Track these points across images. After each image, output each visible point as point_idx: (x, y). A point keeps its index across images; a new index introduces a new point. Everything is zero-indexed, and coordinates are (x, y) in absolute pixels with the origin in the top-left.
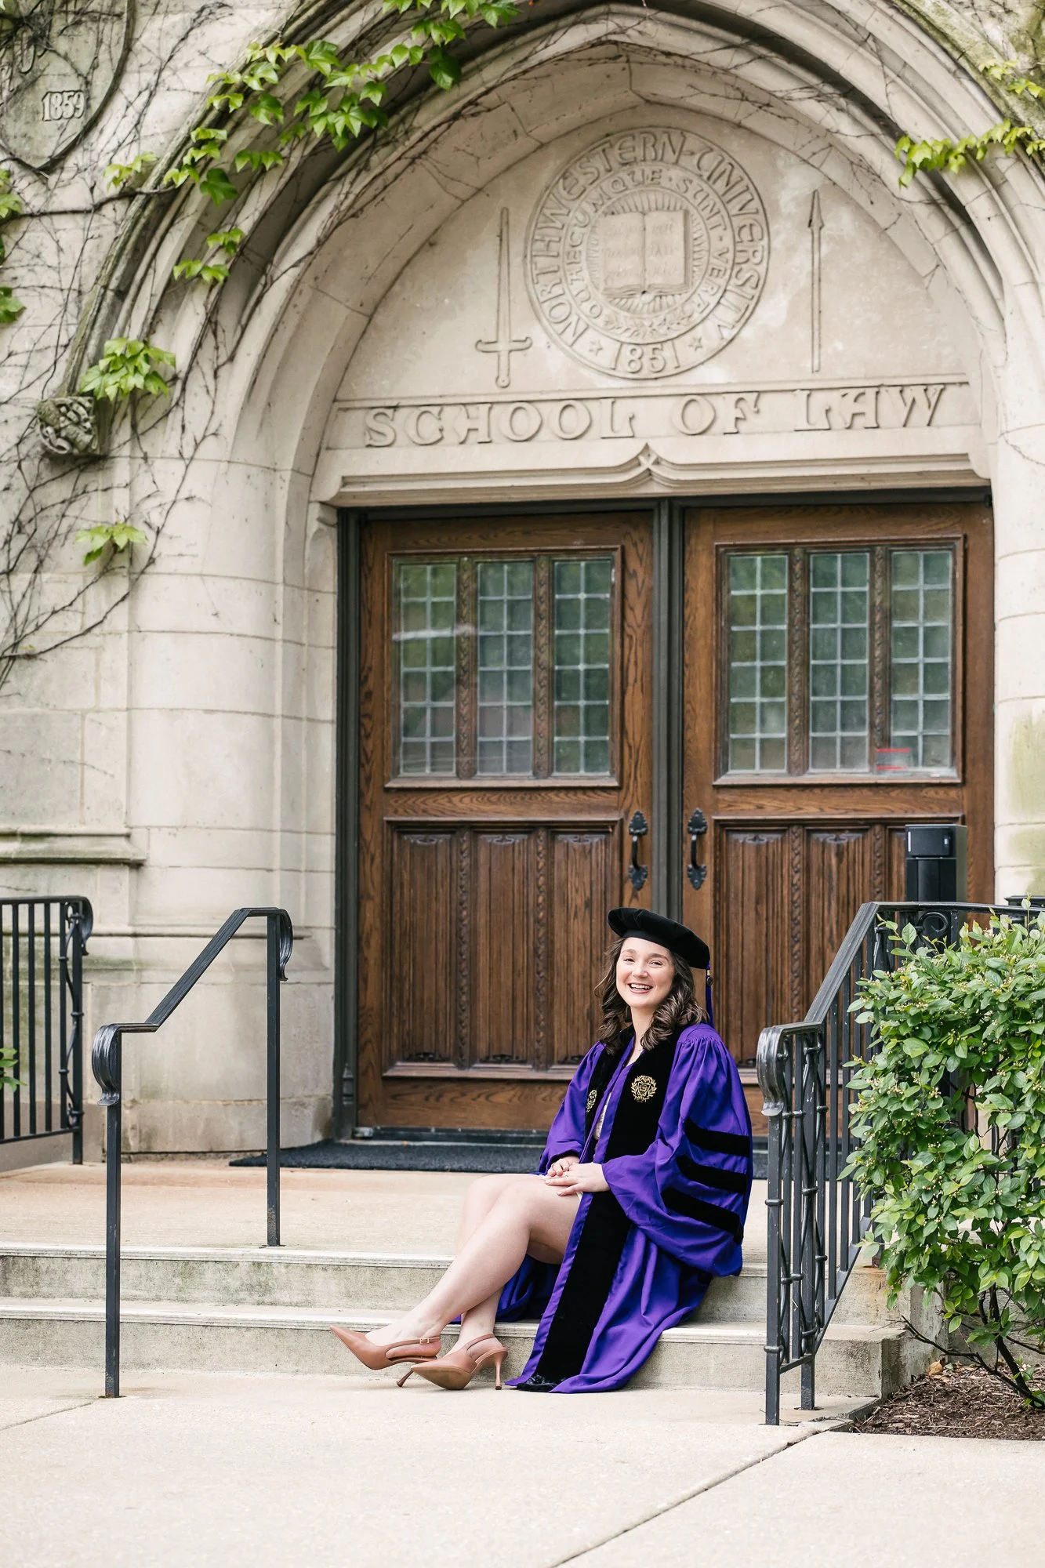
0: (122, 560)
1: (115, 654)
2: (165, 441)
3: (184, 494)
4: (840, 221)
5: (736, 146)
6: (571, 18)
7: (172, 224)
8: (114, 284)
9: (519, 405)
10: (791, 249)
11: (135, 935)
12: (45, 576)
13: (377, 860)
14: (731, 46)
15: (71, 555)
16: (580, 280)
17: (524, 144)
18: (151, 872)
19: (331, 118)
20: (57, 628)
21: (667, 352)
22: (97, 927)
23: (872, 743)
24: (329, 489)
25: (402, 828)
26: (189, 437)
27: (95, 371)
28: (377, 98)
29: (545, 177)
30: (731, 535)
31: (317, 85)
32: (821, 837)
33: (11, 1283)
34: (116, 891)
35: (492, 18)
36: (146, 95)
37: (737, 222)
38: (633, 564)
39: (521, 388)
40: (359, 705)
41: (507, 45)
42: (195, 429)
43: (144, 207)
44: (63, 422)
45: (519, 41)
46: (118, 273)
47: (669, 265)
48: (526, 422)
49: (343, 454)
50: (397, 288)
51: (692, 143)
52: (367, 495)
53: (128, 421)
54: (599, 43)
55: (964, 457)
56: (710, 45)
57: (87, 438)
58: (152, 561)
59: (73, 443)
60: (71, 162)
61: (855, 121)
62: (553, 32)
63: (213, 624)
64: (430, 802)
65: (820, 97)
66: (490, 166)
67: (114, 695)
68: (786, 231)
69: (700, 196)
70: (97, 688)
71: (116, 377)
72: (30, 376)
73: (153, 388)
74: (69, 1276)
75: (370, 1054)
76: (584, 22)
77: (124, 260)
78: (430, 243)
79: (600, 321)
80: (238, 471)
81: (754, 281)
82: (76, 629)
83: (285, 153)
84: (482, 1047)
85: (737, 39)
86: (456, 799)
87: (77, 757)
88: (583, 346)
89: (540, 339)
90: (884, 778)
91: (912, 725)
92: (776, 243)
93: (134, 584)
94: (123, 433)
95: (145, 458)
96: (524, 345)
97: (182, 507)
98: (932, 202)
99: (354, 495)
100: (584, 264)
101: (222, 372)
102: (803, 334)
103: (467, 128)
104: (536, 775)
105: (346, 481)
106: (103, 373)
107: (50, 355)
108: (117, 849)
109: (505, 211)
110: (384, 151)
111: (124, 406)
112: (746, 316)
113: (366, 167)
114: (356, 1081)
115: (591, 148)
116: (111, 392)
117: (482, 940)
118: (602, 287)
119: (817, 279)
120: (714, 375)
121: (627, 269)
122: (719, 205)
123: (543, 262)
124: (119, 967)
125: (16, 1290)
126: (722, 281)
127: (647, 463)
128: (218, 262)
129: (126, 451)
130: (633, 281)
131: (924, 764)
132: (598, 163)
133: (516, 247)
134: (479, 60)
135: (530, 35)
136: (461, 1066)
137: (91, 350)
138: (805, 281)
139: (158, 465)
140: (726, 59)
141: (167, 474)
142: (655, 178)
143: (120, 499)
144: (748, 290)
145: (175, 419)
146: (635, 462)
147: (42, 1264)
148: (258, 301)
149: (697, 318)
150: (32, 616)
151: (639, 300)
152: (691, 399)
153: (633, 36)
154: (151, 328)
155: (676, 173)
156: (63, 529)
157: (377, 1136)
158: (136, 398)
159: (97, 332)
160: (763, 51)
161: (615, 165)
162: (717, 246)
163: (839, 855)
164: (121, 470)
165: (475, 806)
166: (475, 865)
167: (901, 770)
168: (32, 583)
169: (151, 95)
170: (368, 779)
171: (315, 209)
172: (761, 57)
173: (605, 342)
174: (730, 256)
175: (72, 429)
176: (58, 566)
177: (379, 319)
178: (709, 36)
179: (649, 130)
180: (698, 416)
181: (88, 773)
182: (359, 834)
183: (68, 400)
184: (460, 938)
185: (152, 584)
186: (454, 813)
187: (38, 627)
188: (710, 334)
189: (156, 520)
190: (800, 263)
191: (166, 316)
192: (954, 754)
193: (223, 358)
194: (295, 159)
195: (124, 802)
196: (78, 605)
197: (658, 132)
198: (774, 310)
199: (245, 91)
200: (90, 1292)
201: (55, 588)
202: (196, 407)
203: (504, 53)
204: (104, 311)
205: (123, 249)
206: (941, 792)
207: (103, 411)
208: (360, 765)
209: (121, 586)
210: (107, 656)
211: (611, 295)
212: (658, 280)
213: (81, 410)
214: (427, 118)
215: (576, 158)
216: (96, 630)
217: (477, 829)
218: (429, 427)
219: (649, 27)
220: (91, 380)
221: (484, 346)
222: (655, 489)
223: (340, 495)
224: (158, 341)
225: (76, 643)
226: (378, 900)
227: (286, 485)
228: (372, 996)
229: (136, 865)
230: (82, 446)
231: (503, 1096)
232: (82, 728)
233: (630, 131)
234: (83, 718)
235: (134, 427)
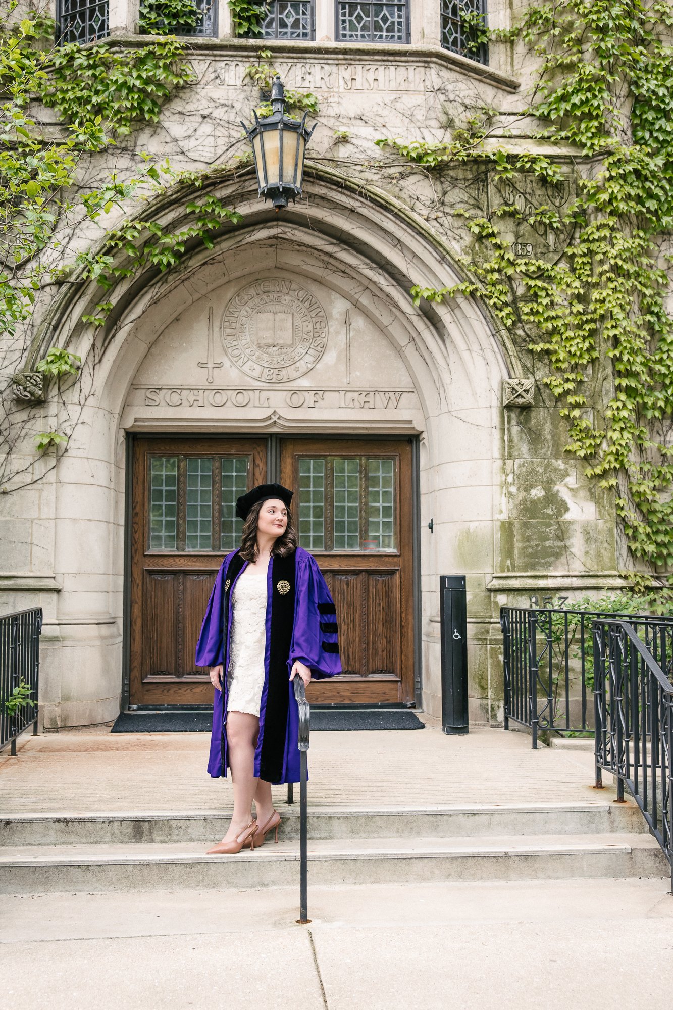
0: (52, 449)
1: (49, 493)
2: (73, 396)
3: (80, 421)
4: (359, 322)
5: (314, 288)
6: (261, 226)
7: (80, 298)
8: (53, 323)
9: (218, 391)
10: (338, 333)
11: (59, 624)
12: (13, 456)
13: (140, 586)
14: (332, 244)
15: (28, 447)
16: (246, 340)
17: (226, 279)
18: (65, 594)
19: (160, 257)
20: (18, 480)
21: (284, 372)
22: (44, 621)
23: (361, 538)
24: (129, 423)
25: (151, 572)
26: (83, 396)
27: (44, 362)
28: (182, 250)
29: (229, 295)
30: (300, 450)
31: (152, 241)
32: (339, 577)
33: (154, 835)
34: (49, 604)
35: (235, 221)
36: (67, 239)
37: (314, 320)
38: (258, 461)
39: (218, 383)
40: (133, 518)
41: (232, 235)
42: (86, 391)
43: (70, 289)
44: (28, 385)
45: (237, 233)
46: (56, 318)
47: (286, 336)
48: (219, 399)
49: (136, 408)
50: (161, 337)
51: (294, 286)
52: (145, 427)
53: (56, 386)
54: (275, 237)
55: (410, 422)
56: (323, 242)
57: (40, 392)
58: (66, 450)
59: (32, 394)
60: (29, 266)
61: (386, 279)
62: (253, 231)
63: (92, 481)
64: (165, 561)
65: (371, 268)
66: (210, 287)
67: (48, 512)
68: (334, 325)
69: (299, 308)
70: (40, 509)
71: (56, 365)
72: (6, 363)
73: (73, 371)
74: (189, 830)
75: (136, 673)
76: (268, 228)
77: (59, 312)
78: (177, 319)
79: (254, 357)
80: (101, 412)
81: (321, 345)
82: (29, 481)
83: (134, 270)
84: (188, 668)
85: (335, 241)
86: (177, 560)
87: (29, 541)
88: (246, 368)
89: (227, 363)
90: (367, 552)
91: (377, 531)
92: (331, 330)
93: (58, 460)
94: (54, 392)
95: (64, 404)
96: (219, 366)
97: (80, 426)
98: (419, 315)
99: (139, 426)
100: (247, 333)
101: (97, 367)
102: (343, 368)
103: (208, 269)
104: (213, 549)
105: (136, 420)
106: (48, 363)
107: (18, 354)
108: (50, 584)
109: (211, 308)
110: (175, 275)
111: (54, 380)
112: (318, 359)
113: (166, 281)
114: (129, 685)
115: (250, 285)
116: (55, 371)
117: (188, 621)
118: (256, 343)
119: (349, 346)
120: (304, 383)
121: (267, 337)
122: (307, 313)
123: (228, 331)
124: (54, 640)
125: (157, 839)
126: (308, 344)
127: (274, 418)
128: (99, 318)
129: (55, 399)
130: (270, 341)
131: (383, 547)
132: (252, 292)
133: (216, 324)
134: (219, 240)
135: (242, 231)
136: (178, 677)
137: (42, 352)
138: (343, 346)
139: (70, 407)
140: (330, 249)
141: (74, 410)
142: (278, 300)
143: (52, 421)
144: (319, 349)
145: (77, 386)
146: (269, 418)
147: (173, 823)
148: (114, 336)
149: (297, 358)
150: (6, 474)
151: (271, 350)
152: (295, 392)
153: (289, 236)
154: (67, 344)
155: (287, 298)
156: (23, 434)
157: (139, 709)
158: (61, 376)
159: (45, 343)
160: (346, 247)
161: (261, 293)
162: (306, 329)
163: (348, 584)
164: (53, 408)
165: (186, 563)
166: (185, 589)
167: (372, 550)
168: (6, 459)
169: (70, 239)
170: (136, 551)
171: (140, 298)
172: (345, 249)
173: (256, 366)
174: (311, 334)
175: (32, 388)
176: (20, 451)
177: (153, 350)
178: (322, 239)
179: (275, 279)
180: (296, 399)
181: (34, 548)
182: (132, 575)
183: (31, 374)
184: (178, 622)
185: (66, 462)
186: (176, 566)
187: (9, 479)
188: (302, 366)
189: (69, 432)
190: (342, 339)
191: (74, 340)
192: (395, 544)
193: (97, 361)
194: (138, 274)
195: (53, 561)
196: (30, 469)
197: (280, 280)
198: (330, 357)
199: (122, 238)
200: (203, 838)
201: (17, 462)
202: (86, 382)
203: (230, 238)
204: (48, 335)
205: (59, 307)
206: (391, 559)
207: (47, 380)
208: (132, 545)
209: (53, 462)
210: (45, 494)
211: (260, 347)
212: (281, 342)
213: (38, 379)
214: (194, 262)
215: (243, 288)
216: (39, 482)
217: (186, 573)
218: (175, 398)
219: (296, 232)
220: (42, 366)
221: (201, 365)
222: (275, 430)
223: (133, 426)
224: (70, 350)
225: (29, 487)
226: (140, 604)
227: (116, 420)
228: (137, 647)
229: (58, 591)
230: (37, 396)
231: (198, 690)
232: (32, 527)
233: (267, 279)
234: (32, 522)
235: (59, 389)
